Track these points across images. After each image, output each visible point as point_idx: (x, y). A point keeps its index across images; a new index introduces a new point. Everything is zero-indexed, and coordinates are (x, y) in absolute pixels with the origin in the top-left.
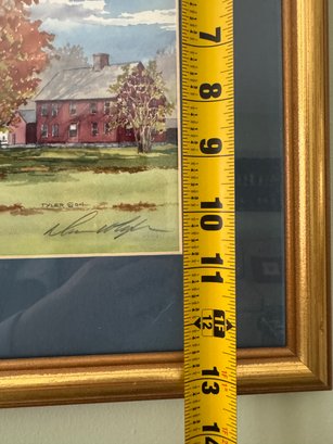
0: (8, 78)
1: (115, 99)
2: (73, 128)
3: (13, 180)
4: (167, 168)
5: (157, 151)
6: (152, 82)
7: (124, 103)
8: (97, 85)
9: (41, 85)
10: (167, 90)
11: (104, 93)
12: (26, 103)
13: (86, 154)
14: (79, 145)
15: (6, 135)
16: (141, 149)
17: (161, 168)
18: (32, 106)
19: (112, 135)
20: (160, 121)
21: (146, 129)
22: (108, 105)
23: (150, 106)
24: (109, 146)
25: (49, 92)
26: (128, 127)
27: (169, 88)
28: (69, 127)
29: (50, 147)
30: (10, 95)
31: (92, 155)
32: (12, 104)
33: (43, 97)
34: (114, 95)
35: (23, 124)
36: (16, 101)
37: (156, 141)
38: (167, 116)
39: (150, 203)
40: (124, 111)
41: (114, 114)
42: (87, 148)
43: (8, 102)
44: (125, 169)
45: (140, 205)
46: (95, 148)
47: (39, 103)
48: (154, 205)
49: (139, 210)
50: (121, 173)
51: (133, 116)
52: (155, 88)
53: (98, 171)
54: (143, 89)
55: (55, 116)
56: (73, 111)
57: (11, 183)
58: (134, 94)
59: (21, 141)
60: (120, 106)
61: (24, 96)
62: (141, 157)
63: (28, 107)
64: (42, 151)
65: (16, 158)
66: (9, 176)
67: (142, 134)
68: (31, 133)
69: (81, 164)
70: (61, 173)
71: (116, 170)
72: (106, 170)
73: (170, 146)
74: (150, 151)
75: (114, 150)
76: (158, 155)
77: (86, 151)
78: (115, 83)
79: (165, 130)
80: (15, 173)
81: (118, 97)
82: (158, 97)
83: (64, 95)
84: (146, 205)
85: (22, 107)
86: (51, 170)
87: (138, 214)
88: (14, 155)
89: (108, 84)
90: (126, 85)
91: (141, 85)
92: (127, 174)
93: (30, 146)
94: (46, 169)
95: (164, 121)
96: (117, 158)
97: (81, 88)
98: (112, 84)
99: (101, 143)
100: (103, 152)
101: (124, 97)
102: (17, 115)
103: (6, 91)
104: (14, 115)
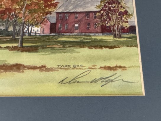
0: (42, 2)
1: (99, 12)
2: (76, 25)
3: (41, 51)
4: (131, 46)
5: (124, 38)
6: (119, 3)
7: (104, 13)
8: (89, 5)
9: (59, 5)
10: (128, 7)
11: (93, 9)
12: (51, 14)
13: (84, 38)
14: (79, 34)
15: (39, 29)
16: (115, 36)
17: (128, 46)
18: (54, 15)
19: (99, 29)
20: (125, 22)
21: (118, 26)
22: (96, 14)
23: (119, 15)
24: (97, 34)
25: (63, 8)
26: (107, 25)
27: (129, 6)
28: (74, 25)
29: (64, 35)
30: (43, 9)
31: (87, 39)
32: (43, 14)
33: (60, 11)
34: (99, 10)
35: (49, 24)
36: (45, 12)
37: (124, 32)
38: (129, 20)
39: (122, 65)
40: (105, 17)
41: (99, 18)
42: (84, 35)
43: (41, 13)
44: (106, 47)
45: (116, 67)
46: (89, 36)
47: (57, 13)
48: (124, 67)
49: (116, 70)
50: (104, 49)
51: (110, 20)
52: (121, 7)
53: (90, 47)
54: (115, 7)
55: (66, 20)
56: (77, 17)
57: (41, 53)
58: (110, 9)
59: (47, 32)
60: (102, 15)
61: (50, 10)
62: (116, 41)
63: (51, 16)
64: (59, 37)
65: (44, 40)
66: (40, 50)
67: (116, 28)
68: (53, 28)
69: (81, 44)
70: (70, 48)
71: (101, 47)
72: (96, 47)
73: (132, 35)
74: (120, 37)
75: (100, 37)
76: (125, 39)
77: (84, 37)
78: (99, 4)
79: (128, 26)
80: (43, 48)
81: (101, 10)
82: (123, 10)
83: (71, 10)
84: (120, 67)
85: (48, 15)
86: (64, 47)
87: (115, 72)
88: (42, 39)
89: (96, 4)
90: (105, 5)
91: (113, 5)
92: (108, 49)
93: (52, 34)
94: (61, 46)
95: (127, 22)
96: (101, 41)
97: (81, 6)
98: (97, 4)
99: (92, 33)
100: (93, 37)
101: (104, 10)
102: (46, 19)
103: (40, 8)
104: (44, 19)
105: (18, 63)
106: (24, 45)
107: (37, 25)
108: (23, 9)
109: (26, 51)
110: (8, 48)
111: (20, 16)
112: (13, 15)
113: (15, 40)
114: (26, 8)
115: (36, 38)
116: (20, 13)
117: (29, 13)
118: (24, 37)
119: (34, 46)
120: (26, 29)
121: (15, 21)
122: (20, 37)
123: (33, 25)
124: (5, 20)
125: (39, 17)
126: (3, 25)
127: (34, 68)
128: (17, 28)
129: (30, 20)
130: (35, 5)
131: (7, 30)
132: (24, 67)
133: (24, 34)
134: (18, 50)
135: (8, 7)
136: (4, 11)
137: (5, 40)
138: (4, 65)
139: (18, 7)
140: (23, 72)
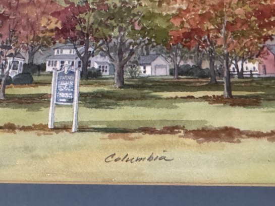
0: (253, 18)
3: (267, 106)
12: (272, 39)
15: (256, 65)
30: (257, 32)
32: (259, 39)
35: (272, 56)
36: (262, 37)
43: (255, 37)
57: (265, 109)
61: (270, 33)
63: (274, 42)
65: (268, 86)
66: (264, 103)
80: (269, 100)
85: (269, 42)
88: (266, 83)
102: (265, 49)
103: (252, 29)
104: (262, 48)
105: (229, 126)
106: (234, 93)
107: (251, 59)
108: (223, 31)
109: (240, 105)
110: (205, 98)
111: (219, 43)
112: (205, 41)
113: (216, 86)
114: (226, 28)
115: (252, 81)
116: (217, 37)
117: (235, 38)
118: (232, 80)
119: (252, 96)
120: (233, 66)
121: (211, 52)
122: (224, 80)
123: (244, 60)
124: (192, 49)
125: (252, 44)
126: (191, 58)
127: (258, 135)
128: (217, 64)
129: (238, 51)
130: (243, 24)
131: (199, 66)
132: (240, 133)
133: (230, 75)
134: (225, 103)
135: (195, 27)
136: (189, 33)
137: (198, 84)
138: (203, 130)
139: (212, 27)
140: (239, 142)
